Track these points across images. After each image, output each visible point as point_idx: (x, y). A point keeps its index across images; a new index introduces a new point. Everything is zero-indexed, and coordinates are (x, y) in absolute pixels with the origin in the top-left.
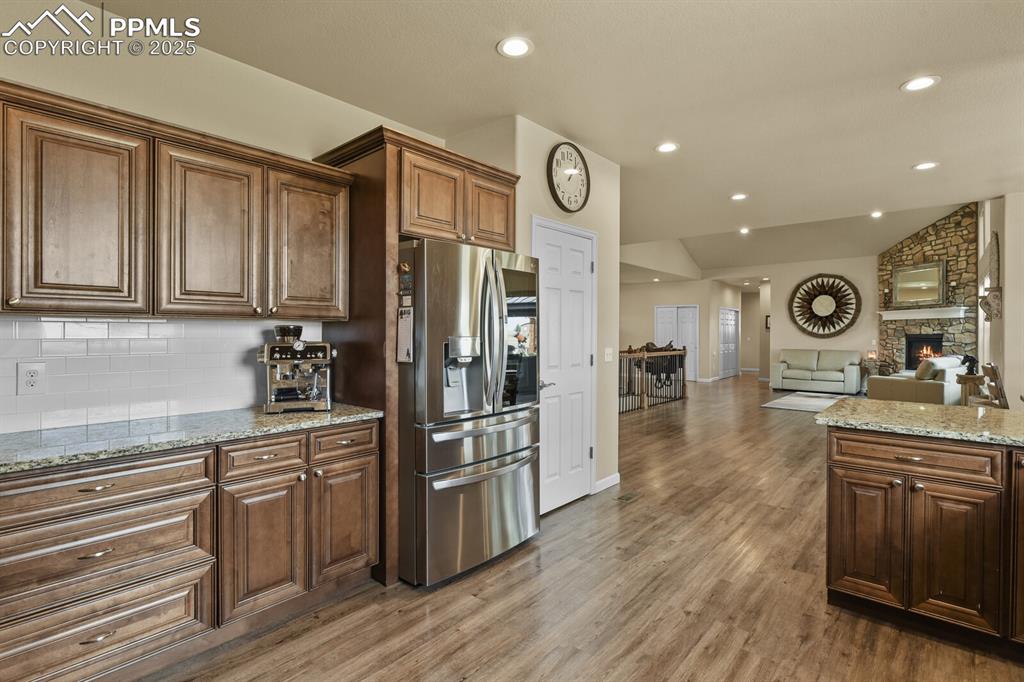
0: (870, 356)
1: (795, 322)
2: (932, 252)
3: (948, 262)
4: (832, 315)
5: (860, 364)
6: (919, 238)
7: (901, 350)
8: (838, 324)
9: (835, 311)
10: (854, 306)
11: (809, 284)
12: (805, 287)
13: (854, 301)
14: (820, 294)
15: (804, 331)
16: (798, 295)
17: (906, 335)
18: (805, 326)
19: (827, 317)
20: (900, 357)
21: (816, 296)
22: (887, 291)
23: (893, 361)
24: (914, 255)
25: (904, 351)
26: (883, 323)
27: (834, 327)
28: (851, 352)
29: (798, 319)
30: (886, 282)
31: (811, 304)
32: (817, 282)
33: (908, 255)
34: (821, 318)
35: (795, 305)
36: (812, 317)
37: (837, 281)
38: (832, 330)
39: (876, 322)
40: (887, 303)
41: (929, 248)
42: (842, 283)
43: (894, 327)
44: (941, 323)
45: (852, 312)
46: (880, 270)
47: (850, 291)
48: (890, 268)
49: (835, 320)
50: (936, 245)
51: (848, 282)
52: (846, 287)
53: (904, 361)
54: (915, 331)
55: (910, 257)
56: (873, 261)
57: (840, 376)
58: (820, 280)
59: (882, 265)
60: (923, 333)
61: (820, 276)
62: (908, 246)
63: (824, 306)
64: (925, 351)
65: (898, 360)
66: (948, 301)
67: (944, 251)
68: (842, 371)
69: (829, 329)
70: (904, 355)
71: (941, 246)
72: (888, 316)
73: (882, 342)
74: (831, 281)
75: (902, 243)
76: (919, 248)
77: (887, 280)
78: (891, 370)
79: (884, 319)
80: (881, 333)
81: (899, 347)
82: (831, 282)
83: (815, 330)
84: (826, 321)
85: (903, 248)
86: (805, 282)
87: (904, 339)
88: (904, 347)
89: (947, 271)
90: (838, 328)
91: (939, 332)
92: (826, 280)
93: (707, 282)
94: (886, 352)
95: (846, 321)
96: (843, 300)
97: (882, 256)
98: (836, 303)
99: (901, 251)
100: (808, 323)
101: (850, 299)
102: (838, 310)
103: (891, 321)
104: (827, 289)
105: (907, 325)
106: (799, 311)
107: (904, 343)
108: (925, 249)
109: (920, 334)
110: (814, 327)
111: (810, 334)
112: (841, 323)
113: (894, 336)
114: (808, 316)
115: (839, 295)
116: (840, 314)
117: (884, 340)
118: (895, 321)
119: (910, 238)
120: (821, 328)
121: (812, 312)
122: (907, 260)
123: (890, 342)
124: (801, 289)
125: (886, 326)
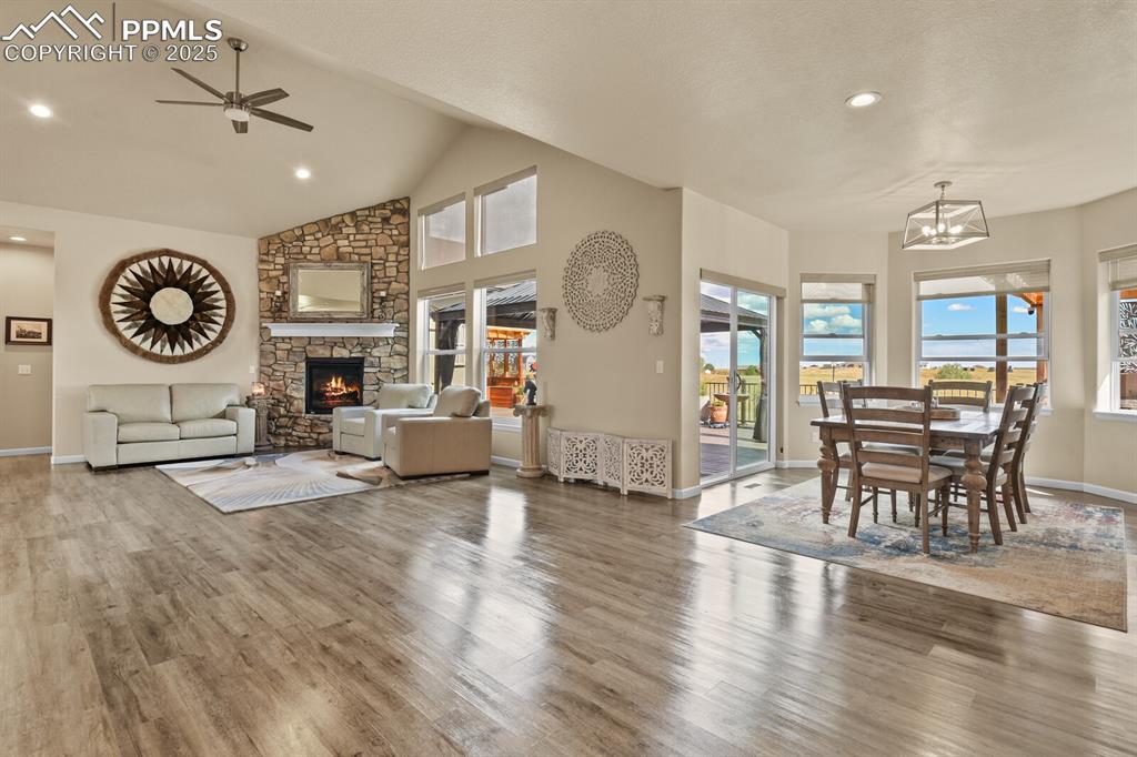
0: (259, 391)
1: (115, 332)
2: (350, 249)
3: (373, 265)
4: (186, 324)
6: (330, 226)
7: (298, 380)
8: (197, 339)
9: (192, 318)
10: (223, 312)
11: (145, 264)
12: (135, 268)
13: (223, 304)
14: (166, 285)
15: (134, 349)
16: (122, 281)
17: (307, 358)
18: (137, 340)
19: (177, 326)
20: (297, 390)
21: (158, 288)
22: (279, 293)
23: (285, 396)
24: (322, 248)
25: (304, 381)
26: (268, 340)
27: (191, 345)
29: (121, 326)
30: (275, 280)
31: (148, 302)
32: (160, 264)
33: (311, 247)
34: (166, 328)
35: (115, 299)
36: (151, 325)
37: (196, 267)
38: (188, 350)
39: (255, 340)
40: (276, 312)
41: (346, 242)
42: (205, 273)
43: (289, 347)
44: (362, 343)
45: (221, 321)
46: (263, 261)
47: (217, 287)
49: (192, 332)
50: (355, 240)
51: (213, 272)
52: (211, 279)
53: (303, 395)
54: (323, 353)
55: (316, 250)
56: (248, 246)
58: (165, 260)
59: (267, 254)
60: (335, 355)
61: (168, 253)
62: (313, 234)
63: (172, 306)
64: (333, 382)
65: (295, 394)
66: (370, 316)
67: (367, 251)
69: (183, 347)
70: (304, 388)
71: (364, 244)
72: (278, 330)
73: (266, 369)
74: (186, 264)
75: (302, 227)
76: (329, 239)
77: (277, 277)
79: (271, 334)
80: (262, 354)
81: (297, 376)
82: (185, 267)
83: (157, 349)
84: (177, 333)
85: (304, 235)
86: (136, 259)
87: (304, 364)
88: (303, 375)
89: (372, 278)
90: (197, 346)
91: (360, 355)
92: (176, 262)
94: (272, 384)
95: (213, 336)
96: (207, 300)
97: (268, 240)
98: (194, 303)
99: (301, 238)
100: (142, 336)
101: (217, 300)
102: (198, 316)
103: (283, 338)
104: (178, 277)
105: (309, 344)
106: (124, 312)
107: (304, 370)
108: (340, 243)
109: (331, 358)
110: (153, 343)
111: (147, 355)
112: (202, 338)
113: (288, 360)
114: (143, 322)
115: (200, 291)
116: (201, 323)
117: (270, 366)
118: (290, 338)
119: (315, 223)
120: (168, 346)
121: (150, 317)
122: (310, 253)
123: (281, 369)
124: (127, 270)
125: (275, 345)
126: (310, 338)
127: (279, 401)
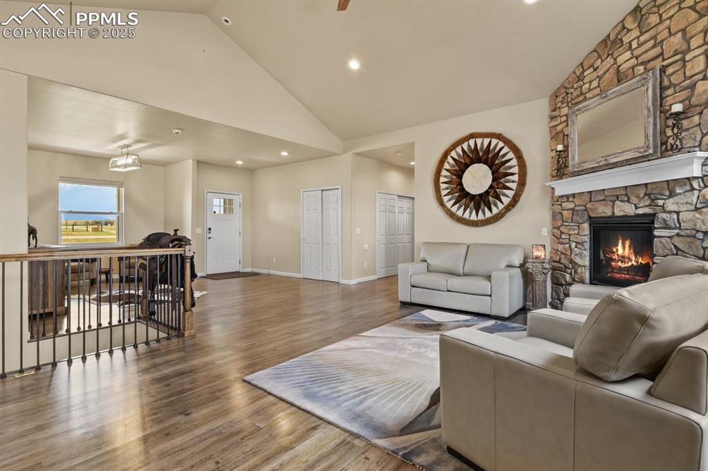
0: (536, 253)
1: (442, 204)
2: (634, 61)
3: (663, 70)
4: (487, 193)
5: (522, 266)
6: (610, 44)
7: (582, 244)
8: (496, 205)
9: (491, 187)
10: (516, 178)
11: (459, 149)
12: (453, 154)
13: (515, 170)
14: (472, 162)
15: (452, 215)
16: (446, 166)
17: (590, 218)
18: (454, 209)
19: (480, 195)
20: (581, 255)
21: (467, 166)
22: (560, 147)
23: (571, 261)
24: (600, 78)
25: (587, 246)
26: (557, 200)
27: (490, 210)
28: (509, 248)
29: (445, 199)
30: (559, 135)
31: (461, 178)
32: (469, 145)
33: (591, 82)
34: (473, 197)
35: (442, 179)
36: (463, 196)
37: (494, 141)
38: (488, 214)
39: (548, 202)
40: (561, 169)
41: (628, 55)
42: (501, 144)
43: (572, 205)
44: (651, 191)
45: (514, 186)
46: (552, 118)
47: (511, 155)
48: (565, 111)
49: (491, 198)
50: (639, 45)
51: (508, 142)
52: (506, 150)
53: (586, 262)
54: (604, 210)
55: (595, 84)
56: (542, 106)
57: (484, 286)
58: (472, 142)
59: (554, 110)
60: (617, 213)
61: (472, 136)
62: (592, 65)
63: (477, 179)
64: (620, 247)
65: (578, 260)
66: (665, 148)
67: (657, 50)
68: (489, 278)
69: (484, 212)
70: (587, 253)
71: (652, 43)
72: (564, 187)
73: (556, 231)
74: (486, 141)
75: (582, 63)
76: (610, 61)
77: (562, 131)
78: (568, 278)
79: (557, 193)
80: (554, 217)
81: (580, 239)
82: (486, 144)
83: (467, 215)
84: (480, 201)
85: (583, 72)
86: (454, 147)
87: (586, 226)
88: (587, 239)
89: (663, 89)
90: (495, 211)
91: (647, 210)
92: (479, 141)
93: (349, 155)
94: (560, 247)
95: (506, 201)
96: (502, 170)
97: (555, 95)
98: (493, 174)
99: (580, 78)
100: (457, 205)
101: (510, 167)
102: (495, 184)
103: (568, 197)
104: (481, 155)
105: (590, 201)
106: (447, 188)
107: (587, 232)
108: (620, 60)
109: (613, 216)
110: (465, 210)
111: (461, 220)
112: (499, 203)
113: (572, 222)
114: (457, 194)
115: (497, 162)
116: (498, 190)
117: (558, 228)
118: (574, 196)
119: (594, 51)
120: (474, 212)
121: (463, 190)
122: (590, 90)
123: (566, 231)
124: (449, 157)
125: (561, 205)
126: (590, 192)
127: (566, 267)
